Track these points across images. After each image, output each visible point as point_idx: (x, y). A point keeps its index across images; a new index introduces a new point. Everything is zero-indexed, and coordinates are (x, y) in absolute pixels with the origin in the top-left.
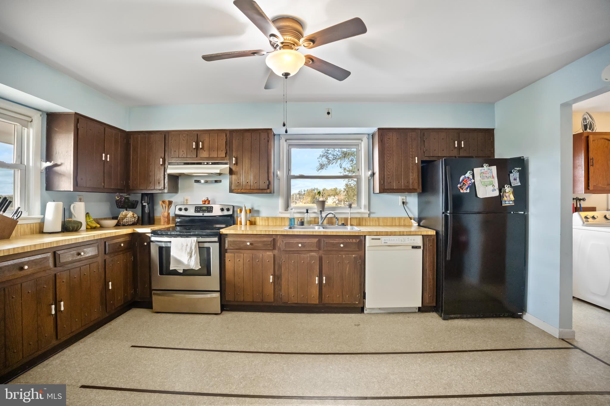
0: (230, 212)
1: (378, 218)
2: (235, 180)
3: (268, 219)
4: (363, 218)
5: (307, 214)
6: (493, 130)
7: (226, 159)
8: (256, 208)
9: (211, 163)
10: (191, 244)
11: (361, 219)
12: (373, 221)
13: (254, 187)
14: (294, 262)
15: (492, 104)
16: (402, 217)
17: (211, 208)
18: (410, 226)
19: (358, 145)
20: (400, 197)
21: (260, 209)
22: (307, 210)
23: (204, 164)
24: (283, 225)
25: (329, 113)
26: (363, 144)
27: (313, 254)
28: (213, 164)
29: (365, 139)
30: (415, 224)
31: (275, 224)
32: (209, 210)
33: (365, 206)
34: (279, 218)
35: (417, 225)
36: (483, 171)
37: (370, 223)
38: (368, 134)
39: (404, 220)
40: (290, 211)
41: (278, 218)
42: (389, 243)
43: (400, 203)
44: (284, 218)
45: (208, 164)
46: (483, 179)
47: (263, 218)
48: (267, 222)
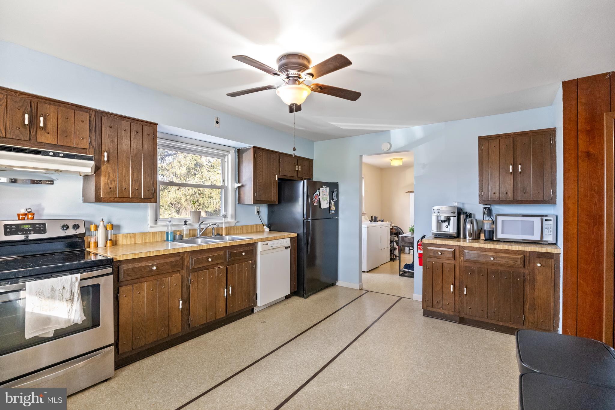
0: (81, 230)
1: (242, 226)
2: (105, 184)
3: (135, 235)
4: (231, 227)
5: (186, 226)
6: (313, 160)
7: (89, 152)
8: (115, 223)
9: (51, 154)
10: (70, 285)
11: (230, 228)
12: (238, 229)
13: (135, 196)
14: (203, 279)
15: (312, 142)
16: (258, 225)
17: (42, 225)
18: (263, 232)
19: (224, 157)
20: (256, 207)
21: (122, 223)
22: (186, 222)
23: (48, 155)
24: (154, 241)
25: (217, 122)
26: (230, 156)
27: (219, 267)
28: (66, 156)
29: (233, 151)
30: (267, 229)
31: (144, 242)
32: (38, 229)
33: (232, 215)
34: (150, 233)
35: (269, 230)
36: (323, 190)
37: (236, 232)
38: (235, 148)
39: (259, 227)
40: (159, 223)
41: (148, 234)
42: (274, 246)
43: (256, 212)
44: (156, 233)
45: (55, 155)
46: (323, 196)
47: (127, 236)
48: (133, 239)
